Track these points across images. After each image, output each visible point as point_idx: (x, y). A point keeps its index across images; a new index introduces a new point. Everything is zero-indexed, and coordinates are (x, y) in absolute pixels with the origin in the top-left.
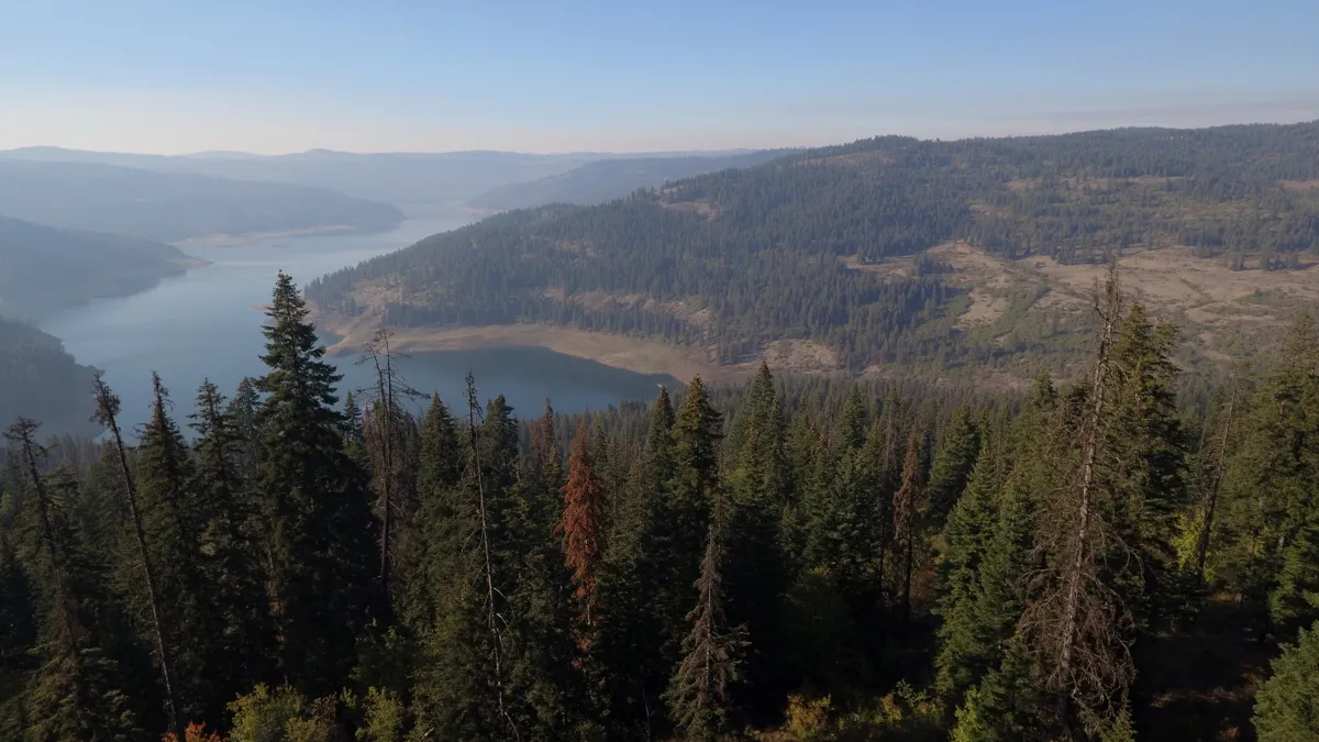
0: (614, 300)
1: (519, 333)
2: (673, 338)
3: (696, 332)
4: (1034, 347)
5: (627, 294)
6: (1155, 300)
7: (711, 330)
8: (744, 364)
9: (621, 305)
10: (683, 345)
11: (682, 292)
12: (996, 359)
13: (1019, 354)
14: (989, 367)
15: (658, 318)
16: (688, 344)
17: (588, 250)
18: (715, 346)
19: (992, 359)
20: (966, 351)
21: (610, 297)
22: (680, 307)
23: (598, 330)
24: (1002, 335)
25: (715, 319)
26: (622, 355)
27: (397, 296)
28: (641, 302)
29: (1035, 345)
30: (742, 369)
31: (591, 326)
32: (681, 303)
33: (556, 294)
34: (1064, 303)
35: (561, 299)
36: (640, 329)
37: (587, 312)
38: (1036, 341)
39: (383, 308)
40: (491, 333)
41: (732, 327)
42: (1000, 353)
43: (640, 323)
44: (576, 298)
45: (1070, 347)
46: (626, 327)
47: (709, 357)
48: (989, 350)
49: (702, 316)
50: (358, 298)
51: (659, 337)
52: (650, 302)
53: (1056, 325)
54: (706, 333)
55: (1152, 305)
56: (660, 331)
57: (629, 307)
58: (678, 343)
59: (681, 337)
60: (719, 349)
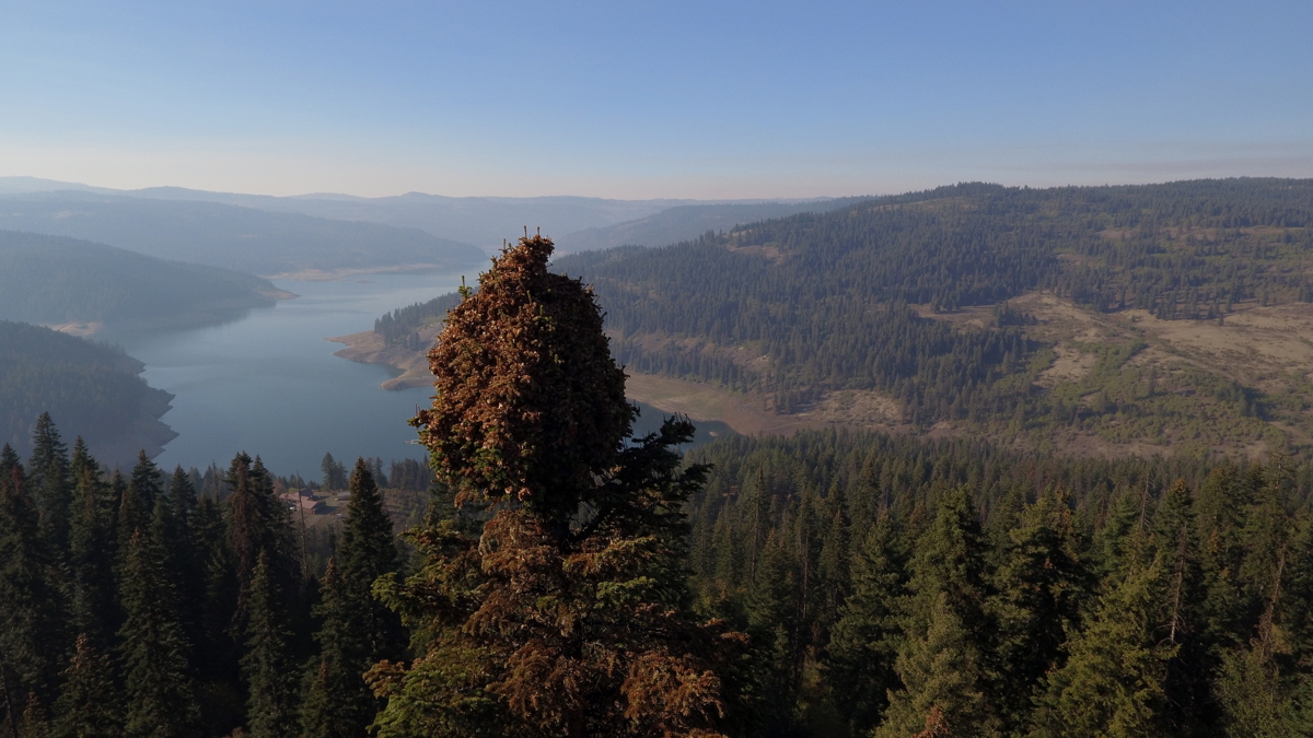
0: (673, 343)
2: (730, 385)
3: (754, 379)
4: (1126, 409)
5: (686, 336)
6: (1271, 361)
7: (769, 376)
8: (801, 415)
9: (680, 349)
10: (740, 390)
11: (743, 337)
12: (1083, 420)
13: (1107, 417)
14: (1074, 429)
15: (716, 363)
16: (745, 391)
17: (651, 292)
18: (771, 395)
19: (1077, 420)
20: (1047, 410)
21: (670, 339)
22: (739, 352)
23: (654, 373)
24: (1090, 393)
25: (774, 365)
26: (677, 400)
28: (702, 345)
29: (1128, 406)
30: (799, 419)
31: (648, 369)
32: (741, 348)
33: (615, 335)
34: (1163, 361)
35: (620, 340)
36: (697, 373)
37: (645, 355)
38: (1130, 402)
41: (790, 375)
42: (1088, 413)
43: (697, 368)
44: (635, 340)
45: (1170, 409)
46: (683, 371)
47: (766, 405)
48: (1075, 408)
49: (761, 362)
50: (423, 333)
51: (717, 383)
52: (709, 347)
53: (1153, 386)
54: (764, 380)
55: (1267, 367)
56: (717, 376)
57: (687, 351)
58: (735, 390)
59: (738, 384)
60: (776, 397)
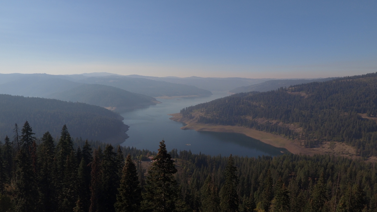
1: (236, 129)
2: (288, 136)
3: (297, 135)
5: (273, 120)
7: (302, 134)
8: (314, 149)
9: (271, 123)
10: (292, 138)
11: (293, 121)
15: (283, 129)
17: (261, 105)
18: (303, 141)
21: (267, 120)
22: (292, 126)
23: (262, 130)
25: (304, 131)
26: (269, 140)
27: (202, 114)
28: (278, 123)
31: (260, 129)
32: (292, 125)
33: (249, 118)
35: (251, 120)
36: (276, 132)
37: (259, 125)
39: (199, 118)
40: (228, 128)
41: (310, 135)
43: (276, 130)
44: (256, 120)
46: (272, 131)
47: (301, 144)
49: (300, 130)
50: (193, 114)
51: (283, 135)
52: (281, 124)
54: (301, 136)
56: (283, 133)
57: (273, 124)
58: (290, 138)
59: (291, 136)
60: (305, 142)
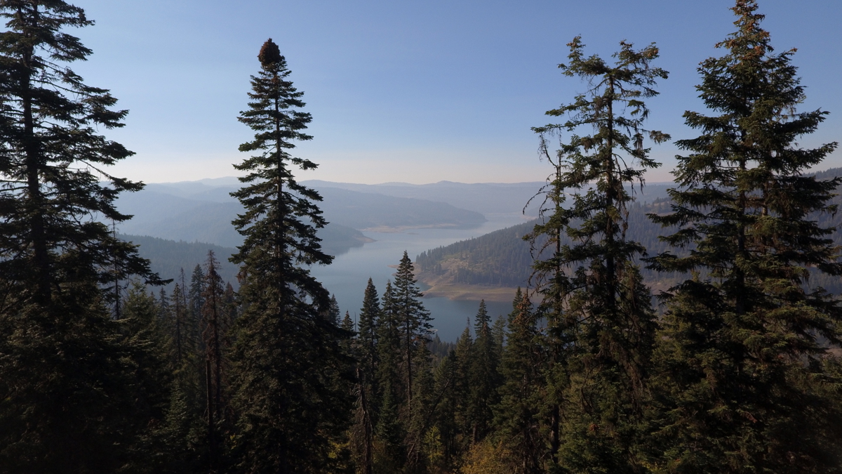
27: (465, 264)
39: (456, 271)
50: (444, 265)
